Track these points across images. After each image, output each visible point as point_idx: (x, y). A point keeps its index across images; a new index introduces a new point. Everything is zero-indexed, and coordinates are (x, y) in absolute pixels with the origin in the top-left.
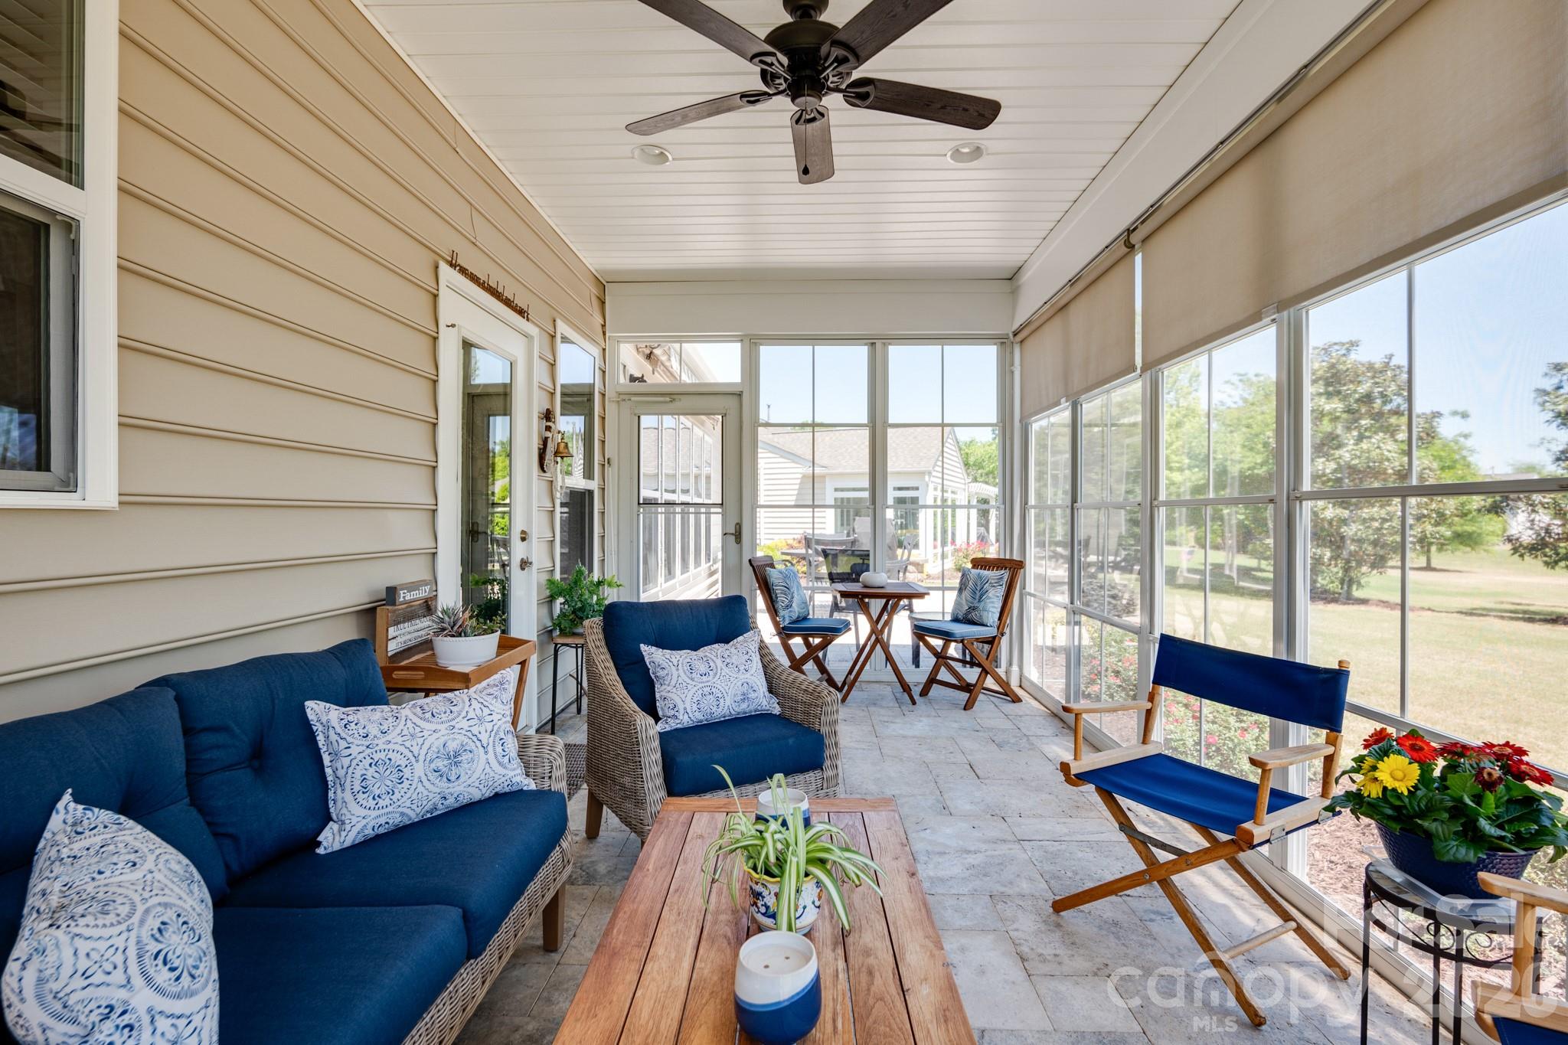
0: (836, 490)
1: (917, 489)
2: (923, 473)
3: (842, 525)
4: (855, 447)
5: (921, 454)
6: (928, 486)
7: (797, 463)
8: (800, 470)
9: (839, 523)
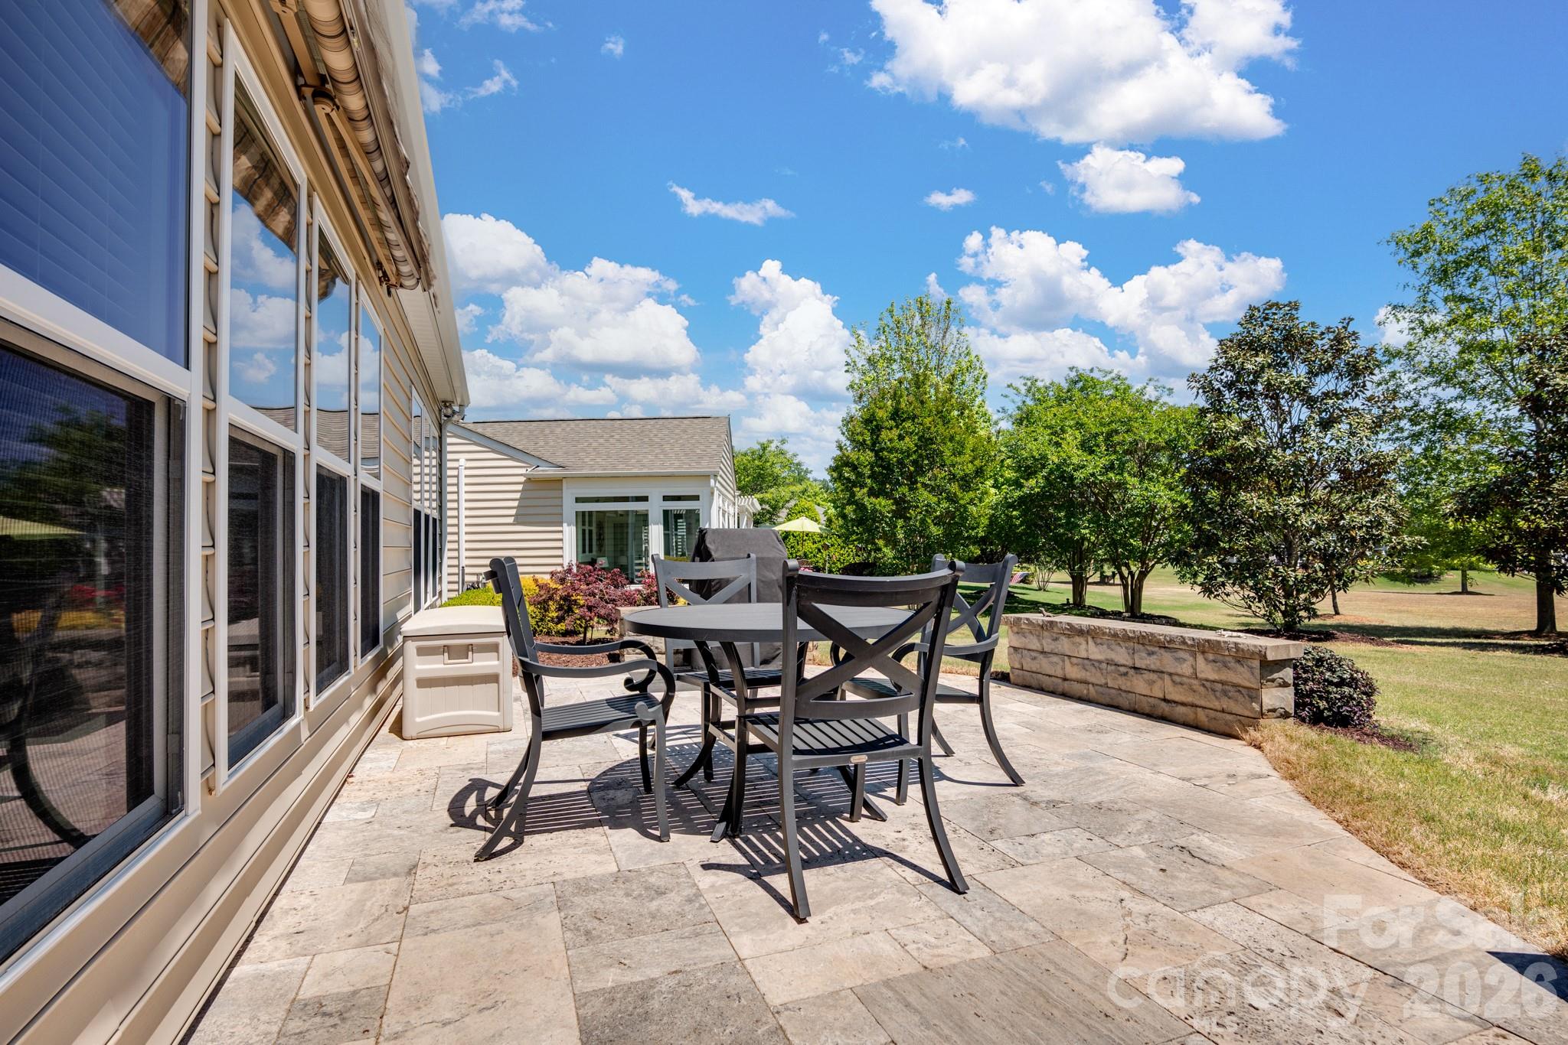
0: (578, 500)
1: (696, 498)
2: (706, 477)
3: (584, 552)
4: (601, 441)
5: (698, 451)
6: (712, 493)
7: (518, 460)
8: (523, 471)
9: (580, 549)
